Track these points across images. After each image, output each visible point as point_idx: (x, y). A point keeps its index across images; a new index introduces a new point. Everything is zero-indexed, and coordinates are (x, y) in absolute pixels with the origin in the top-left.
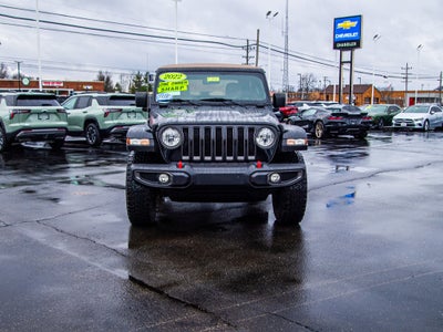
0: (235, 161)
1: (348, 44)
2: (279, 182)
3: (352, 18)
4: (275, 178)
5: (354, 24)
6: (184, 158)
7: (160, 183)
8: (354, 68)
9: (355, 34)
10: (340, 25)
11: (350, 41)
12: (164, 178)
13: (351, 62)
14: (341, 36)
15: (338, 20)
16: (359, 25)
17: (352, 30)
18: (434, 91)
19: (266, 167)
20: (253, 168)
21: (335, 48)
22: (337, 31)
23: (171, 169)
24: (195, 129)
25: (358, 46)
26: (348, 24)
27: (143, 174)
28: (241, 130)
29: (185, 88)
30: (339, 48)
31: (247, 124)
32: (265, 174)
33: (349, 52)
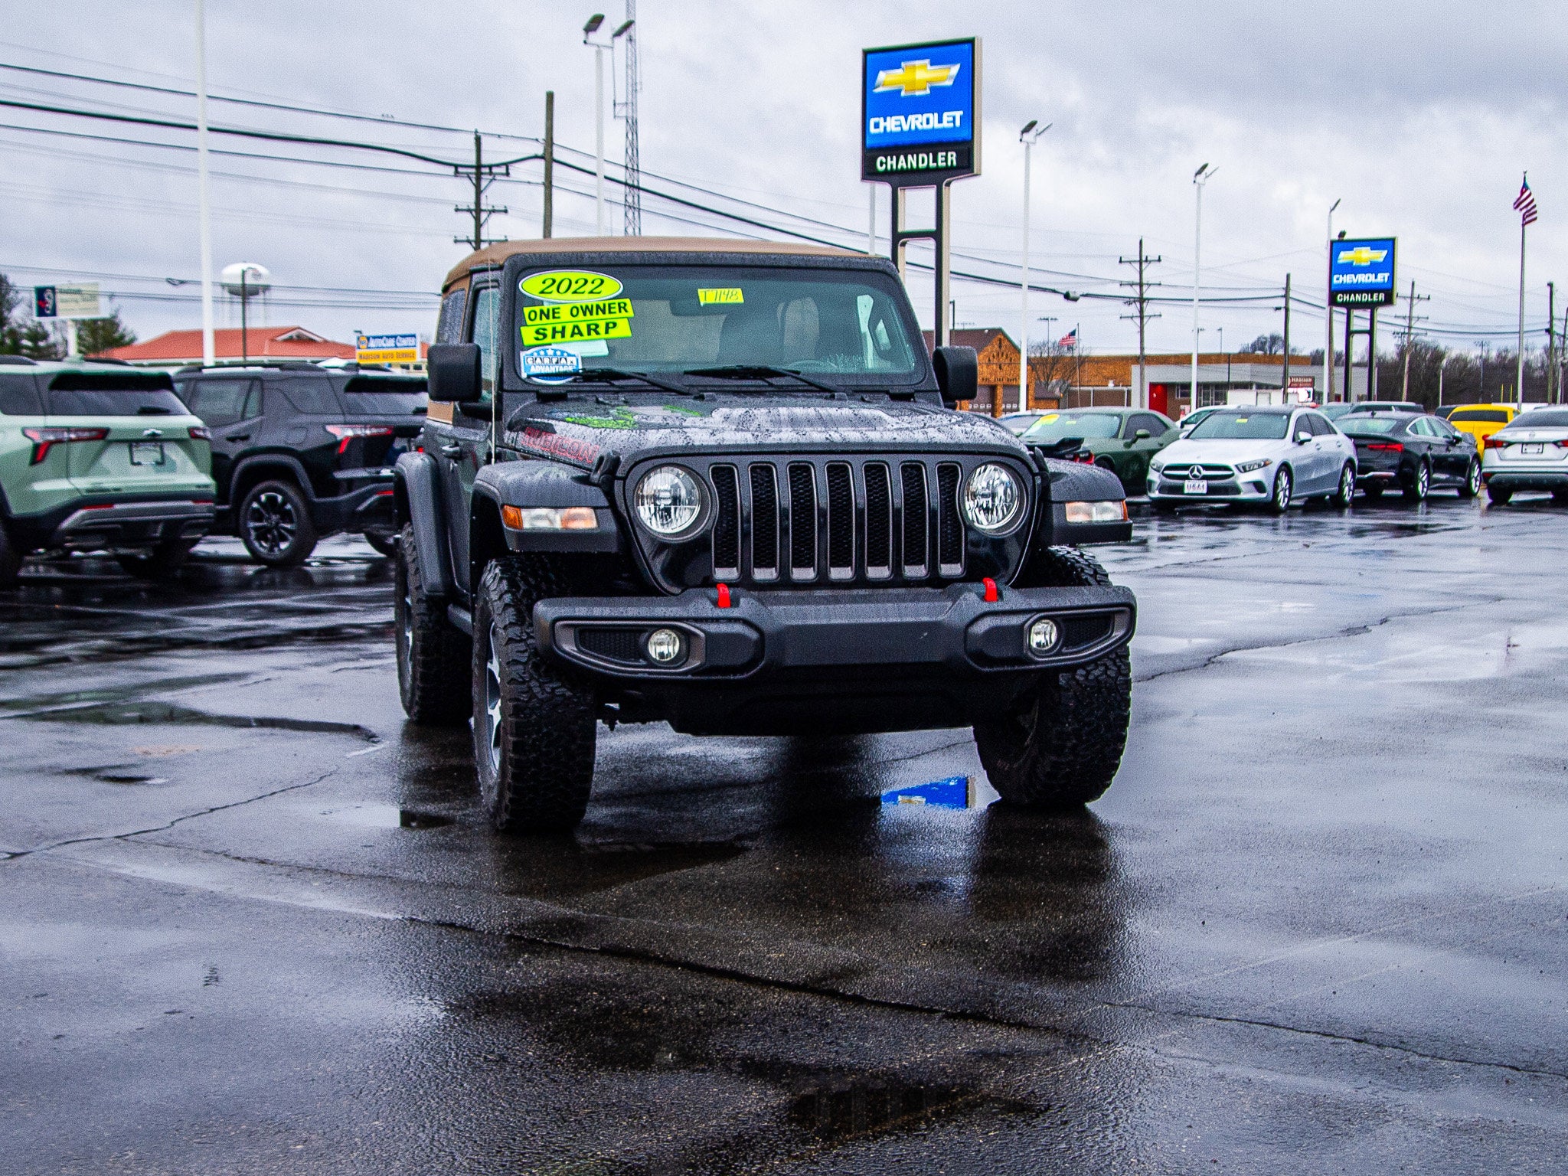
0: (898, 581)
1: (923, 161)
2: (1056, 650)
3: (937, 51)
4: (1043, 635)
5: (947, 75)
6: (721, 574)
7: (651, 663)
8: (951, 264)
9: (951, 119)
10: (887, 80)
11: (931, 144)
12: (663, 646)
13: (937, 235)
14: (892, 124)
15: (876, 59)
16: (967, 80)
17: (937, 100)
18: (1241, 357)
19: (1013, 599)
20: (971, 601)
21: (870, 173)
22: (874, 103)
23: (691, 611)
24: (755, 469)
25: (966, 165)
26: (922, 76)
27: (587, 634)
28: (913, 474)
29: (623, 330)
30: (886, 176)
31: (933, 449)
32: (1015, 621)
33: (929, 194)
